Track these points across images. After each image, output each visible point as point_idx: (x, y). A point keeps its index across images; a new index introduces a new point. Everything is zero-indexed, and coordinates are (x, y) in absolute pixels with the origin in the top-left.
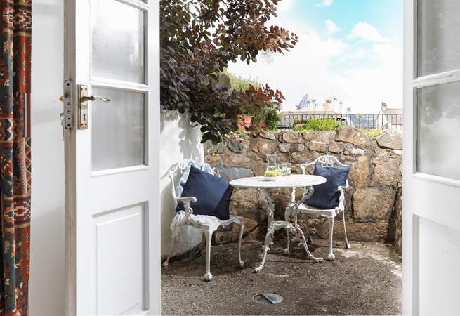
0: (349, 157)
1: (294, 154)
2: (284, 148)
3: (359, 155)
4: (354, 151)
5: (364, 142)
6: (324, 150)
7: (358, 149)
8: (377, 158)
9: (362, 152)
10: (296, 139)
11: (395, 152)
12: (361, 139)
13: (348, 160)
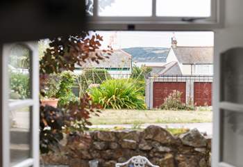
0: (156, 154)
1: (107, 151)
2: (98, 146)
3: (165, 153)
4: (161, 149)
5: (169, 141)
6: (134, 148)
7: (164, 148)
8: (181, 155)
9: (168, 149)
10: (110, 138)
11: (196, 149)
12: (168, 138)
13: (156, 157)
